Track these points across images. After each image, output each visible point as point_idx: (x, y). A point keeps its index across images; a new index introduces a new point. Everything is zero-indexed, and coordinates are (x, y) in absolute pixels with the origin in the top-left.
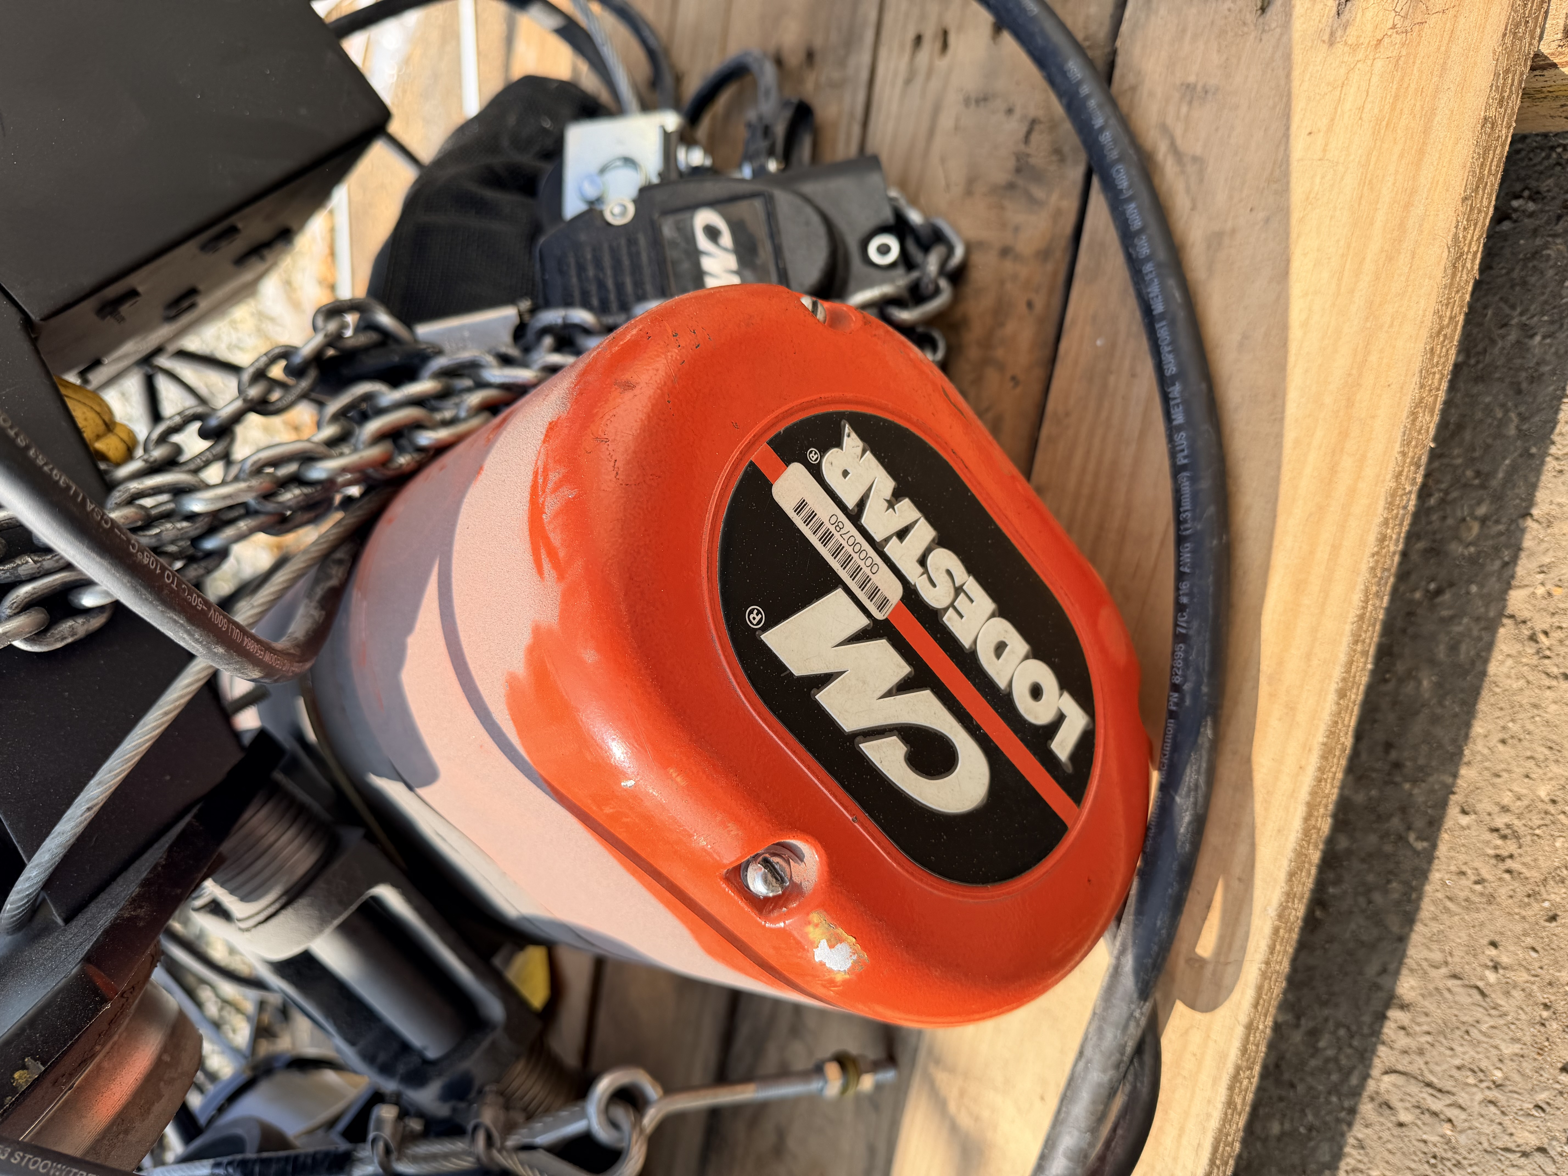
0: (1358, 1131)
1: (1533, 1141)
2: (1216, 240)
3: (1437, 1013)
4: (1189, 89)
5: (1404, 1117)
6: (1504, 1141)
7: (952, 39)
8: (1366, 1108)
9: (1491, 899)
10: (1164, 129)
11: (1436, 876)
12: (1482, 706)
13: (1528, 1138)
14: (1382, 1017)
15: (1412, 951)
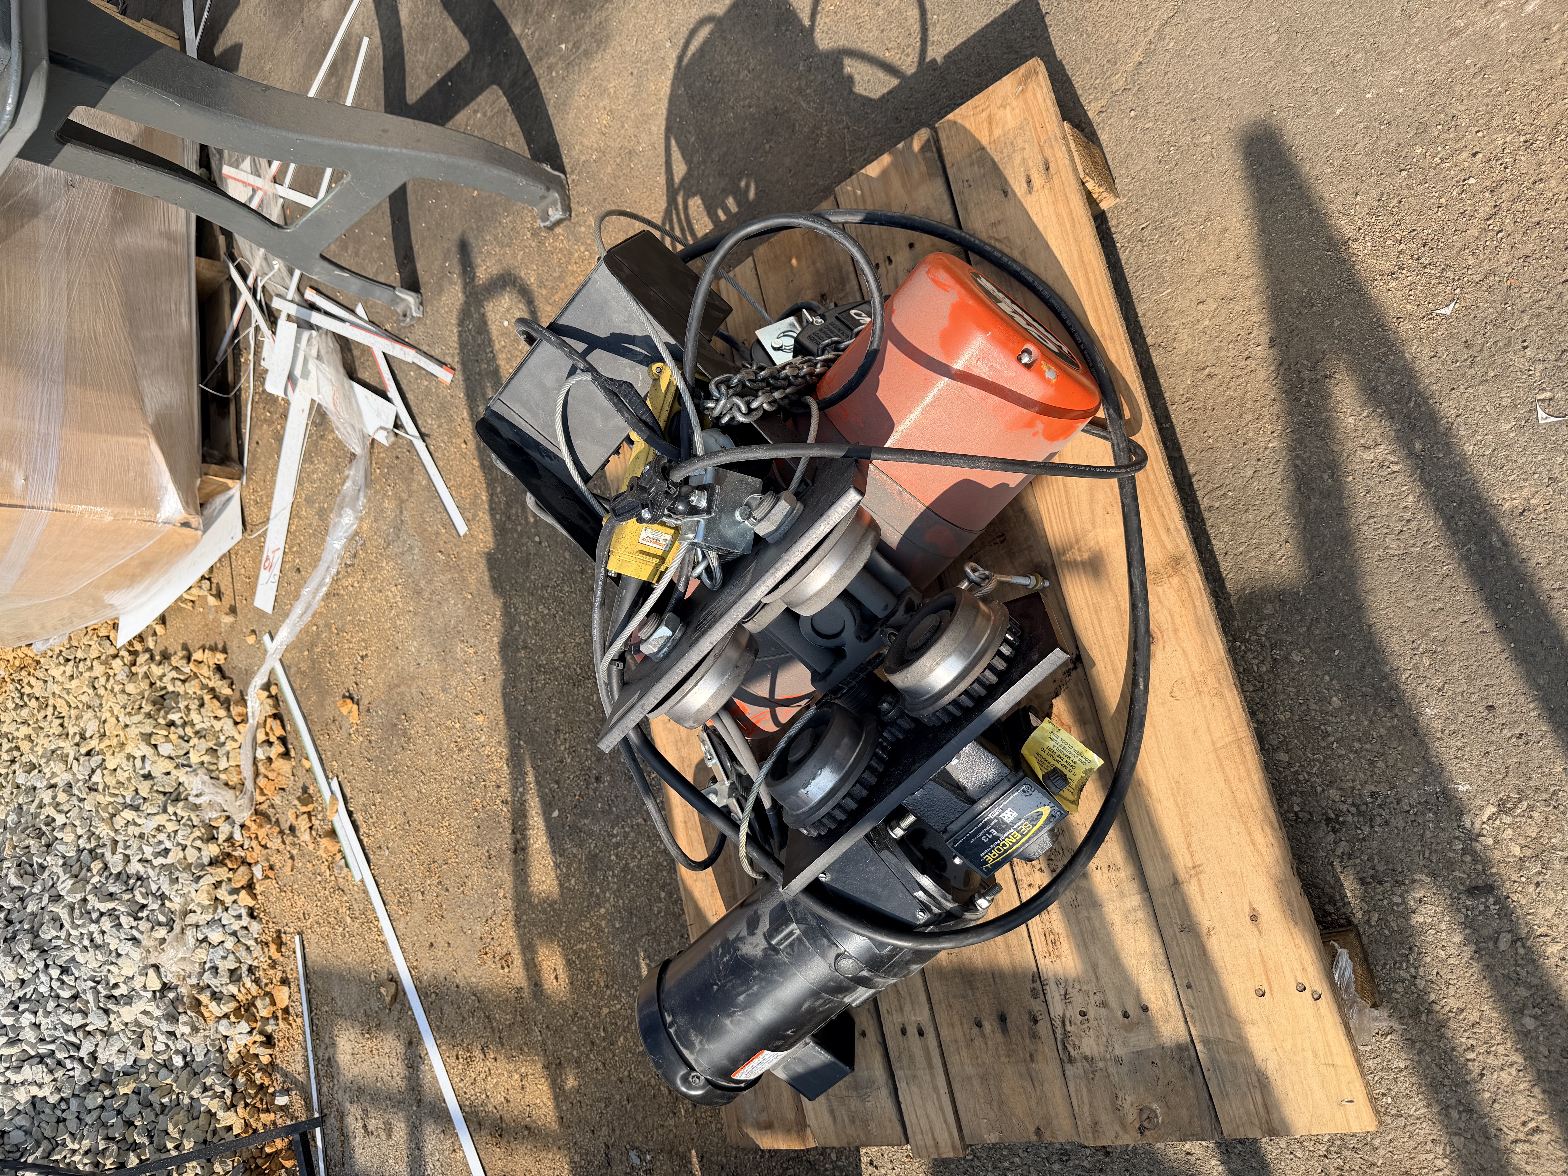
0: (1209, 523)
1: (1251, 472)
2: (1023, 252)
3: (1205, 467)
4: (993, 224)
5: (1217, 505)
6: (1246, 480)
7: (892, 258)
8: (1206, 515)
9: (1196, 421)
10: (990, 237)
11: (1178, 430)
12: (1159, 374)
13: (1250, 473)
14: (1191, 484)
15: (1186, 457)
